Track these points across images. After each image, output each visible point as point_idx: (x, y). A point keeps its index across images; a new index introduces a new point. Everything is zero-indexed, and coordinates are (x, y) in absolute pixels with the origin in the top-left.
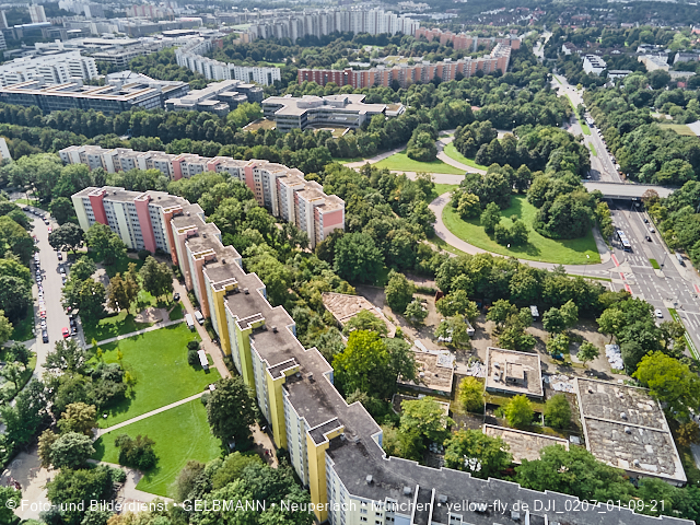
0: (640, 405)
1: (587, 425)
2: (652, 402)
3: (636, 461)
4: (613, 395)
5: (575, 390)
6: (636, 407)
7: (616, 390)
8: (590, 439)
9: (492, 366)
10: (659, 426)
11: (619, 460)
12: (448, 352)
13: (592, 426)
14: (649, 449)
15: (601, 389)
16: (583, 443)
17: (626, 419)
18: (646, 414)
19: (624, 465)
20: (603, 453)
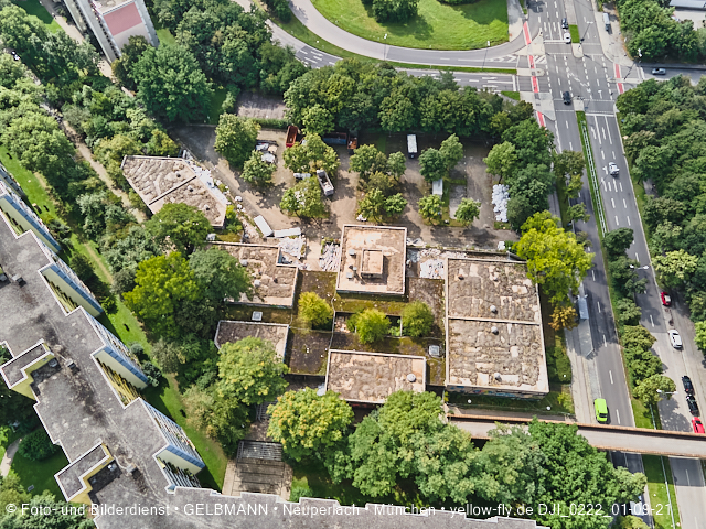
0: (515, 289)
1: (450, 329)
2: (528, 282)
3: (496, 375)
4: (486, 277)
5: (444, 274)
6: (509, 293)
7: (491, 268)
8: (452, 349)
9: (347, 254)
10: (531, 317)
11: (479, 374)
12: (297, 231)
13: (456, 330)
14: (514, 352)
15: (474, 269)
16: (443, 354)
17: (496, 312)
18: (519, 300)
19: (483, 382)
20: (462, 368)
